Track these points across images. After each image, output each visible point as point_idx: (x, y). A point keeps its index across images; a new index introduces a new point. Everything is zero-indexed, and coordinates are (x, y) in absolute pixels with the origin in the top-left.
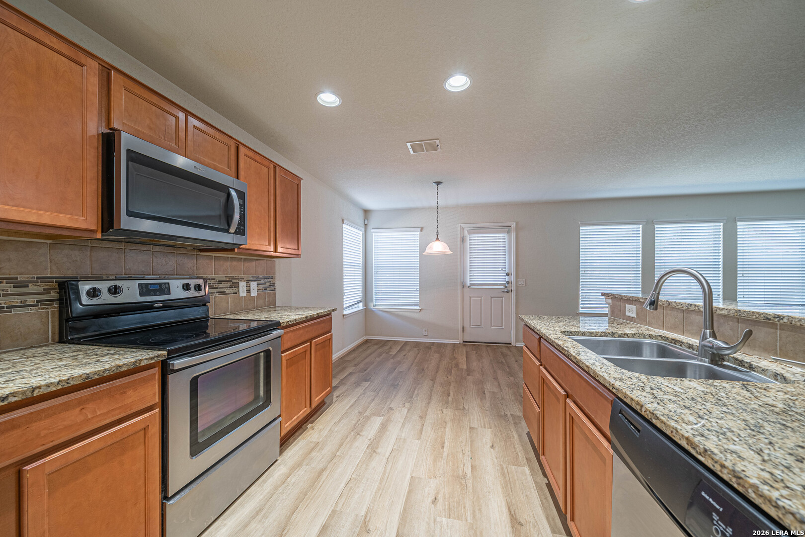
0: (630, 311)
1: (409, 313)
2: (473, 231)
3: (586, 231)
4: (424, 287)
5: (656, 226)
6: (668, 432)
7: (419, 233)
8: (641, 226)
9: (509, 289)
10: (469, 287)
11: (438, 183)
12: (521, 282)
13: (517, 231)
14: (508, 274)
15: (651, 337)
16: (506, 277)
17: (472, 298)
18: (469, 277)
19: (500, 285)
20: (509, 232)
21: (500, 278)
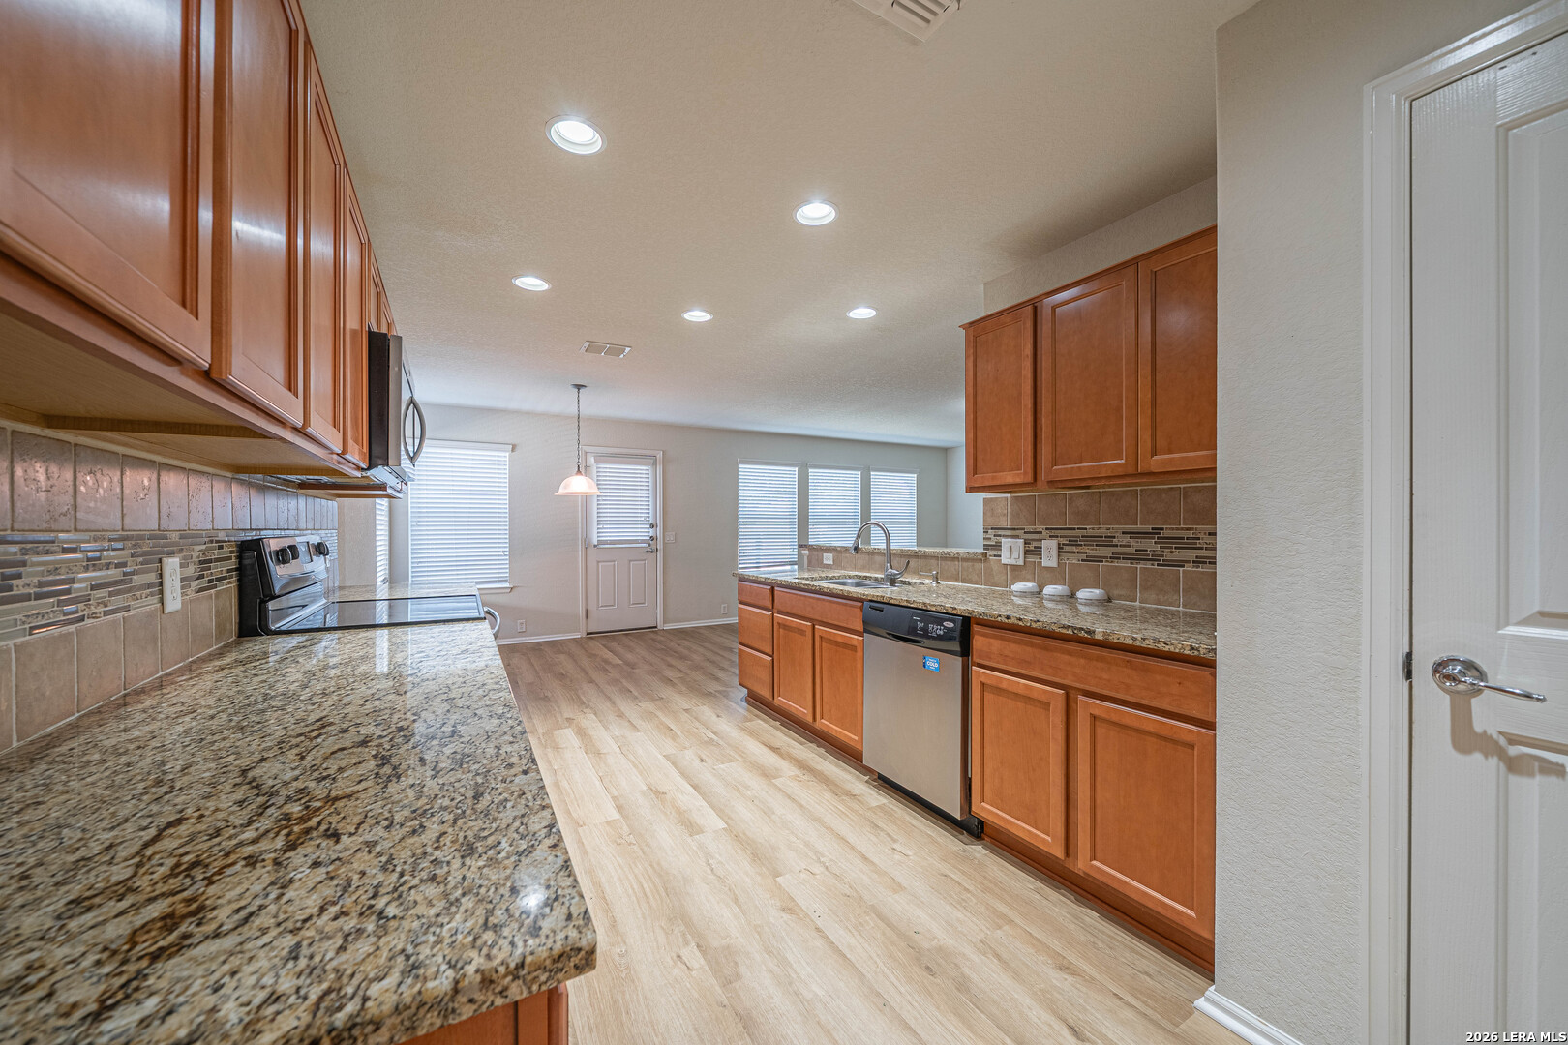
0: (828, 559)
1: (493, 597)
2: (601, 458)
3: (744, 469)
4: (519, 547)
5: (810, 470)
6: (897, 603)
7: (507, 454)
8: (796, 469)
9: (654, 547)
10: (595, 546)
11: (579, 387)
12: (671, 538)
13: (664, 463)
14: (652, 526)
15: (850, 577)
16: (651, 530)
17: (600, 564)
18: (596, 531)
19: (643, 541)
20: (655, 464)
21: (642, 532)
